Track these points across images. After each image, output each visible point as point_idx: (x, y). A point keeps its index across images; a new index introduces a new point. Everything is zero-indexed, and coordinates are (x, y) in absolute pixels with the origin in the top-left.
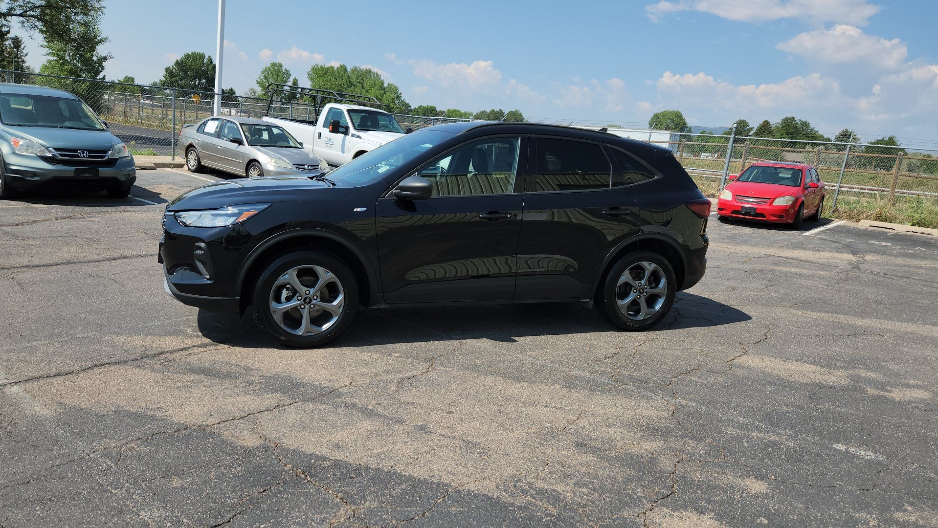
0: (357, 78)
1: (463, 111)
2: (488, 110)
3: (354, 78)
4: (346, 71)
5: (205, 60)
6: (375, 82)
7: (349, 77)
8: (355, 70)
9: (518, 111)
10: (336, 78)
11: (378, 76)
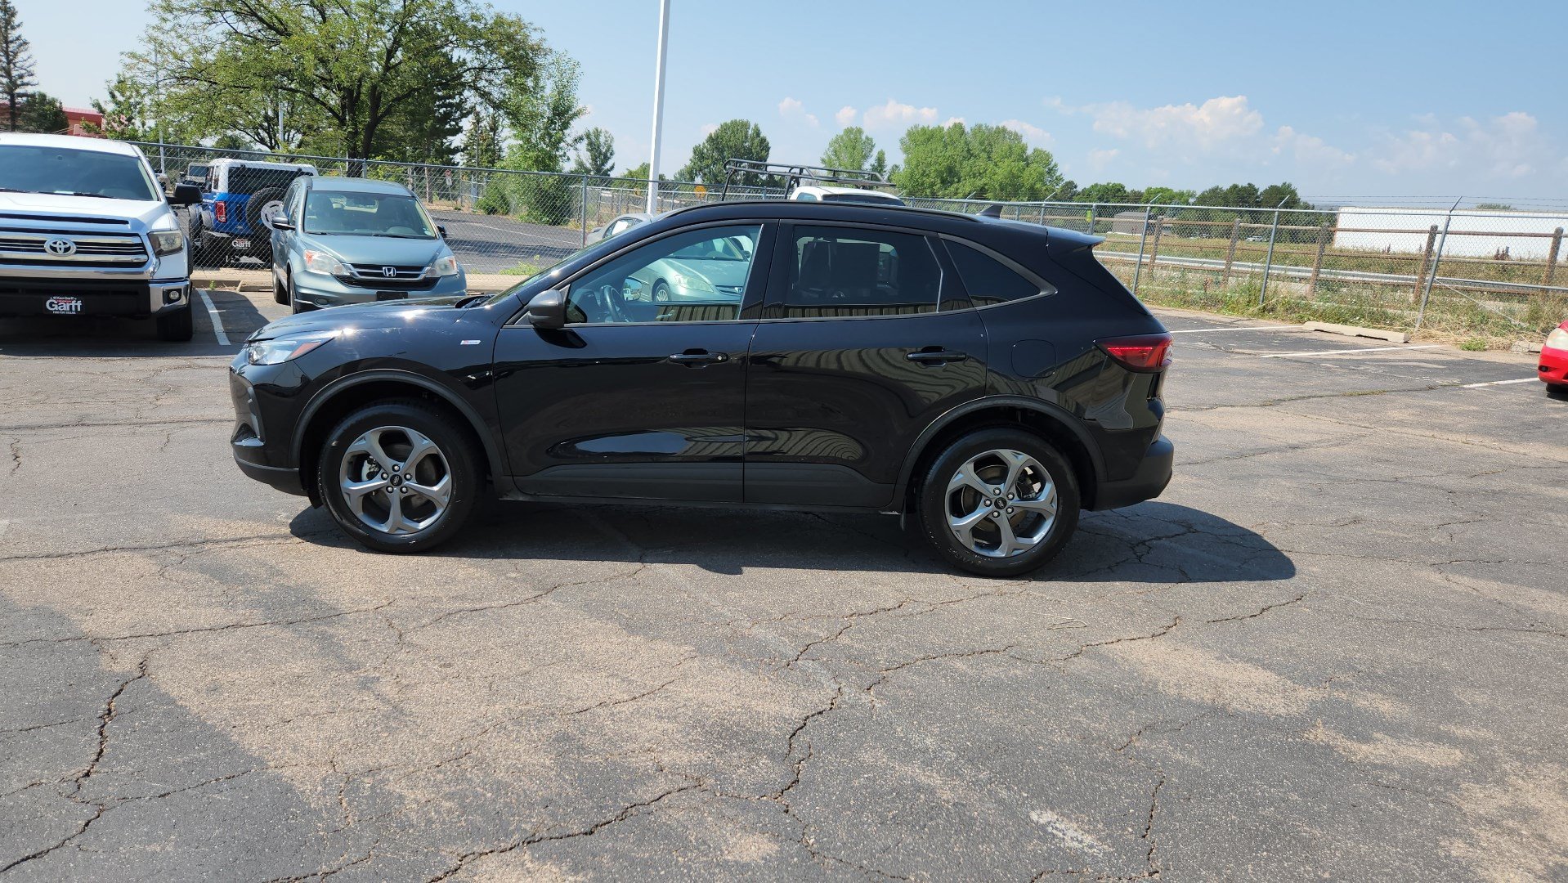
0: (982, 143)
1: (1176, 190)
2: (1226, 186)
3: (975, 146)
4: (963, 133)
5: (750, 132)
6: (1010, 148)
7: (967, 143)
8: (978, 130)
9: (1289, 186)
10: (945, 146)
11: (1017, 137)
